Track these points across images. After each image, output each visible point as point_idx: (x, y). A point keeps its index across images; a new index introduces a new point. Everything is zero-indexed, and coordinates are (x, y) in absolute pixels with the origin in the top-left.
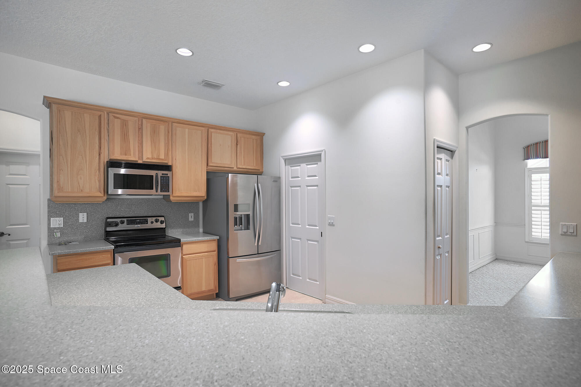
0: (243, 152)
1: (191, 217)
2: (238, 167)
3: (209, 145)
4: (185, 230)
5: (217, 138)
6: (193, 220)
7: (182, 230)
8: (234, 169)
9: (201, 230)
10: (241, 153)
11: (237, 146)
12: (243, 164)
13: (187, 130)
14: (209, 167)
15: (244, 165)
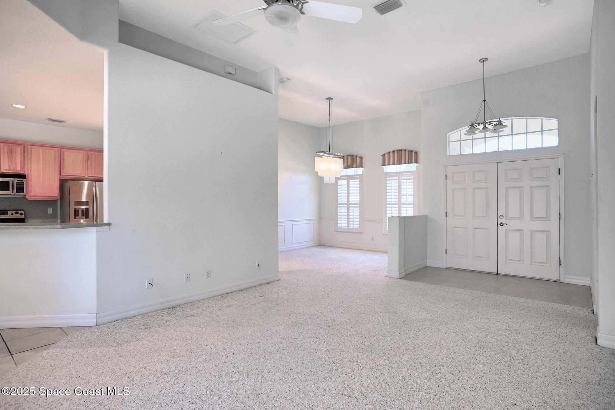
0: (93, 165)
1: (50, 211)
2: (89, 176)
3: (62, 161)
4: (43, 220)
5: (69, 156)
6: (51, 213)
7: (41, 220)
8: (85, 177)
9: (59, 221)
10: (92, 166)
11: (88, 161)
12: (93, 173)
13: (41, 151)
14: (61, 176)
15: (95, 174)
